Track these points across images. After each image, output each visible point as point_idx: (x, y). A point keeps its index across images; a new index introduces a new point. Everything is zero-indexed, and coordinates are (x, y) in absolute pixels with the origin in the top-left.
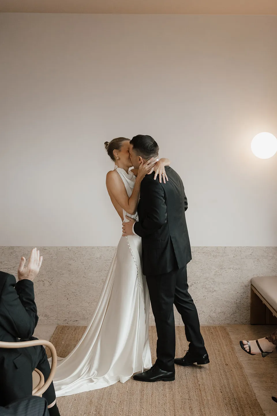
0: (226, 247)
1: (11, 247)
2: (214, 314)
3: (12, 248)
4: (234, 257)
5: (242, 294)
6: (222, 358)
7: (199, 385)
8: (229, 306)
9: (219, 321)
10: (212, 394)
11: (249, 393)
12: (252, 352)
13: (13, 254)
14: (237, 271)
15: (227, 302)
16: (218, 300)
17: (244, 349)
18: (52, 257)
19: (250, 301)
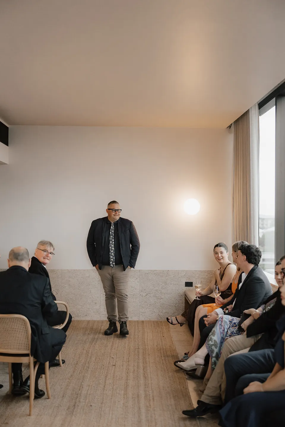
0: (168, 270)
4: (174, 277)
5: (179, 301)
6: (162, 334)
12: (173, 323)
14: (176, 285)
16: (164, 304)
17: (169, 322)
18: (58, 276)
19: (184, 305)
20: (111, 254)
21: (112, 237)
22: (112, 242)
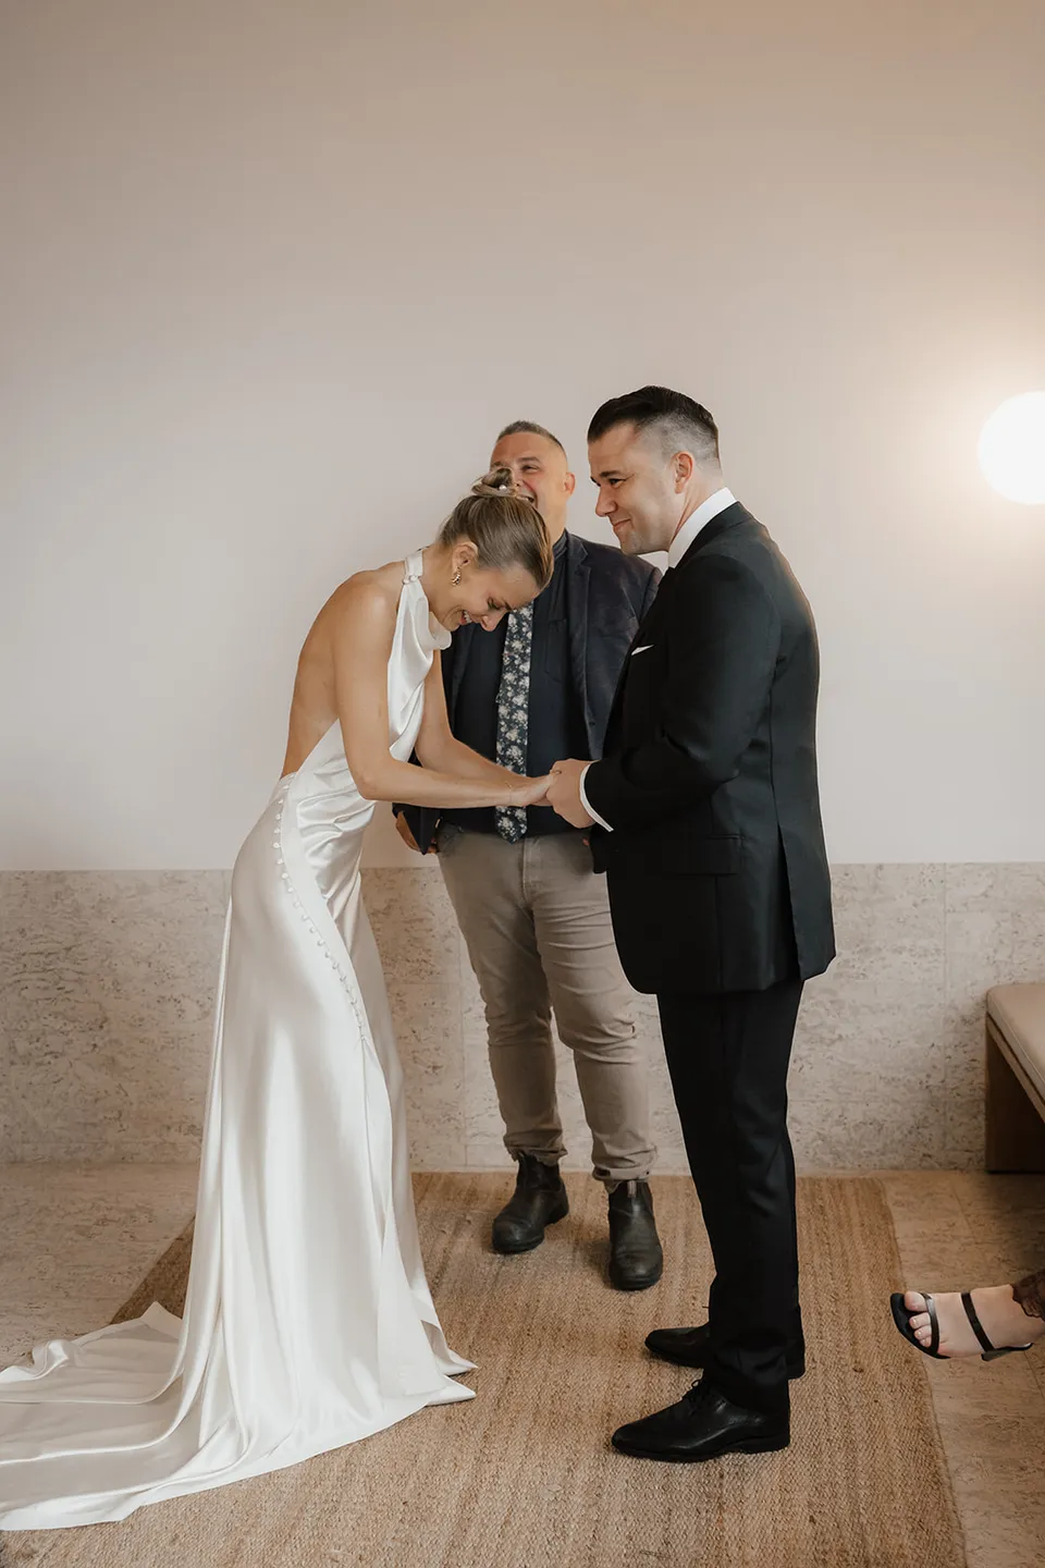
0: (880, 867)
1: (56, 873)
2: (838, 1130)
3: (60, 877)
4: (915, 905)
5: (949, 1052)
6: (846, 1335)
7: (722, 1476)
8: (897, 1098)
9: (860, 1156)
10: (769, 1532)
11: (938, 1528)
12: (942, 1348)
13: (62, 900)
14: (930, 959)
15: (888, 1083)
16: (854, 1073)
18: (207, 910)
20: (505, 750)
21: (517, 645)
22: (518, 680)
